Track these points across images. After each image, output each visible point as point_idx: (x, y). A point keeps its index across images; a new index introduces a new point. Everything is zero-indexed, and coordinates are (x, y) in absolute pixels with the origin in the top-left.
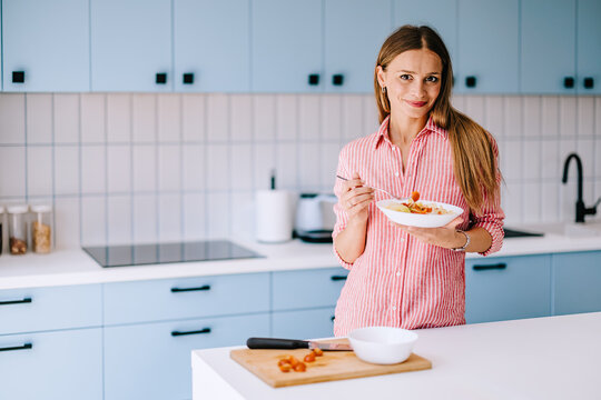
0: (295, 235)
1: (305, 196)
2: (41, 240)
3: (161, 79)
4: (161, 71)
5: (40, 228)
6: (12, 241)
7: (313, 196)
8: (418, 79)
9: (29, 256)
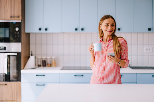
2: (53, 64)
3: (76, 29)
4: (76, 28)
5: (53, 61)
6: (48, 64)
8: (110, 25)
9: (51, 68)
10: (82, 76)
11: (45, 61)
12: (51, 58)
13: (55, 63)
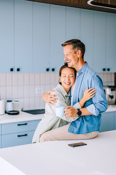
0: (6, 112)
1: (8, 101)
7: (11, 101)
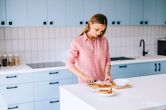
10: (57, 73)
11: (6, 60)
12: (14, 56)
13: (18, 61)
